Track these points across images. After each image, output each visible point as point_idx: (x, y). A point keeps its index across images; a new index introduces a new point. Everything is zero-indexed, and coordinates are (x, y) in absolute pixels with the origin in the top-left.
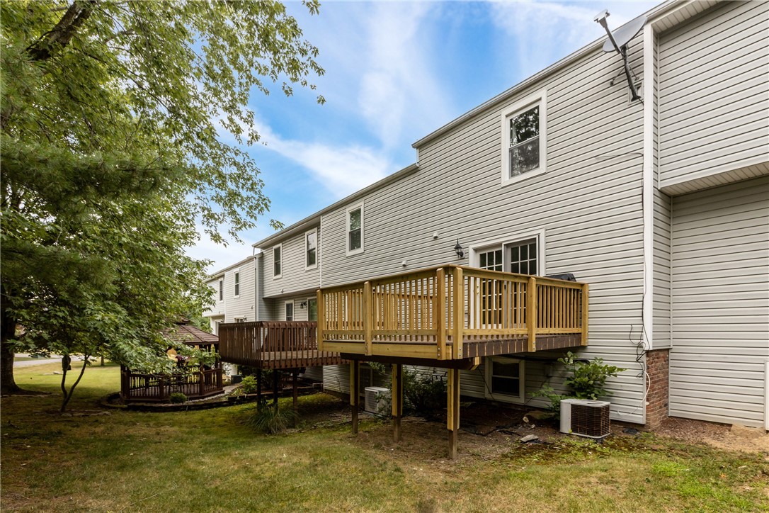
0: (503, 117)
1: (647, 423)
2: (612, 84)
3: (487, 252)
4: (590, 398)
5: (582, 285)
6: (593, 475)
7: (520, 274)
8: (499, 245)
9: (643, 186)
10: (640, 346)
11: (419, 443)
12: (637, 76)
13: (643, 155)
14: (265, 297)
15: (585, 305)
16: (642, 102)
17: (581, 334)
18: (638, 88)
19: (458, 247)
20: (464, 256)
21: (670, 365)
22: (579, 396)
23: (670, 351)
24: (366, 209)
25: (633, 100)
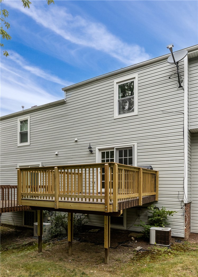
0: (115, 83)
1: (185, 237)
2: (170, 78)
3: (110, 151)
4: (161, 226)
5: (156, 172)
6: (178, 266)
7: (123, 164)
8: (113, 148)
9: (184, 128)
10: (182, 201)
11: (84, 256)
12: (181, 77)
13: (184, 114)
15: (157, 182)
16: (184, 89)
17: (155, 195)
18: (182, 82)
19: (90, 148)
20: (93, 152)
21: (191, 209)
22: (156, 225)
23: (191, 203)
24: (31, 120)
25: (179, 87)
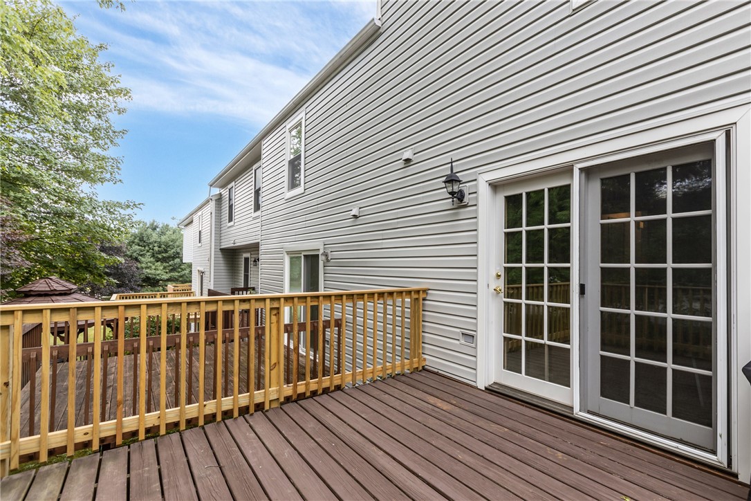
3: (545, 186)
14: (222, 247)
19: (451, 180)
20: (466, 200)
24: (308, 122)
